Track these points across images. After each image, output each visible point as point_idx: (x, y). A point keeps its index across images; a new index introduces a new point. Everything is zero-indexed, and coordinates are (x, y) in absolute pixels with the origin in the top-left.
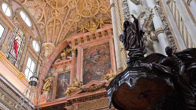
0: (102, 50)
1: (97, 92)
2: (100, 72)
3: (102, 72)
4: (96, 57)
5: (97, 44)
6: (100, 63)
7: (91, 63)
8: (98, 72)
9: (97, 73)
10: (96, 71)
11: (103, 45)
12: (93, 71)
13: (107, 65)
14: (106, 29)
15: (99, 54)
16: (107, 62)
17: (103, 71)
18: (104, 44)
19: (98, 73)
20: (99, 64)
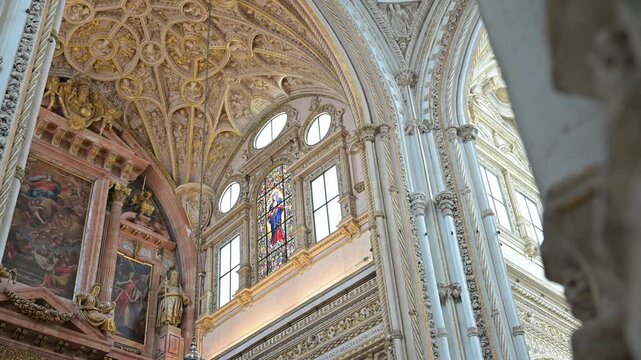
0: (68, 193)
1: (46, 330)
2: (44, 259)
3: (51, 262)
4: (46, 202)
5: (61, 165)
6: (52, 232)
7: (27, 213)
8: (39, 253)
9: (37, 257)
10: (33, 249)
11: (72, 179)
12: (26, 242)
13: (70, 250)
14: (109, 147)
15: (55, 198)
16: (71, 241)
17: (55, 260)
18: (76, 178)
19: (40, 260)
20: (48, 231)
